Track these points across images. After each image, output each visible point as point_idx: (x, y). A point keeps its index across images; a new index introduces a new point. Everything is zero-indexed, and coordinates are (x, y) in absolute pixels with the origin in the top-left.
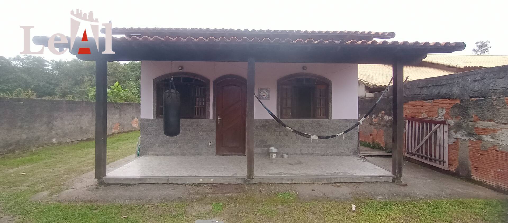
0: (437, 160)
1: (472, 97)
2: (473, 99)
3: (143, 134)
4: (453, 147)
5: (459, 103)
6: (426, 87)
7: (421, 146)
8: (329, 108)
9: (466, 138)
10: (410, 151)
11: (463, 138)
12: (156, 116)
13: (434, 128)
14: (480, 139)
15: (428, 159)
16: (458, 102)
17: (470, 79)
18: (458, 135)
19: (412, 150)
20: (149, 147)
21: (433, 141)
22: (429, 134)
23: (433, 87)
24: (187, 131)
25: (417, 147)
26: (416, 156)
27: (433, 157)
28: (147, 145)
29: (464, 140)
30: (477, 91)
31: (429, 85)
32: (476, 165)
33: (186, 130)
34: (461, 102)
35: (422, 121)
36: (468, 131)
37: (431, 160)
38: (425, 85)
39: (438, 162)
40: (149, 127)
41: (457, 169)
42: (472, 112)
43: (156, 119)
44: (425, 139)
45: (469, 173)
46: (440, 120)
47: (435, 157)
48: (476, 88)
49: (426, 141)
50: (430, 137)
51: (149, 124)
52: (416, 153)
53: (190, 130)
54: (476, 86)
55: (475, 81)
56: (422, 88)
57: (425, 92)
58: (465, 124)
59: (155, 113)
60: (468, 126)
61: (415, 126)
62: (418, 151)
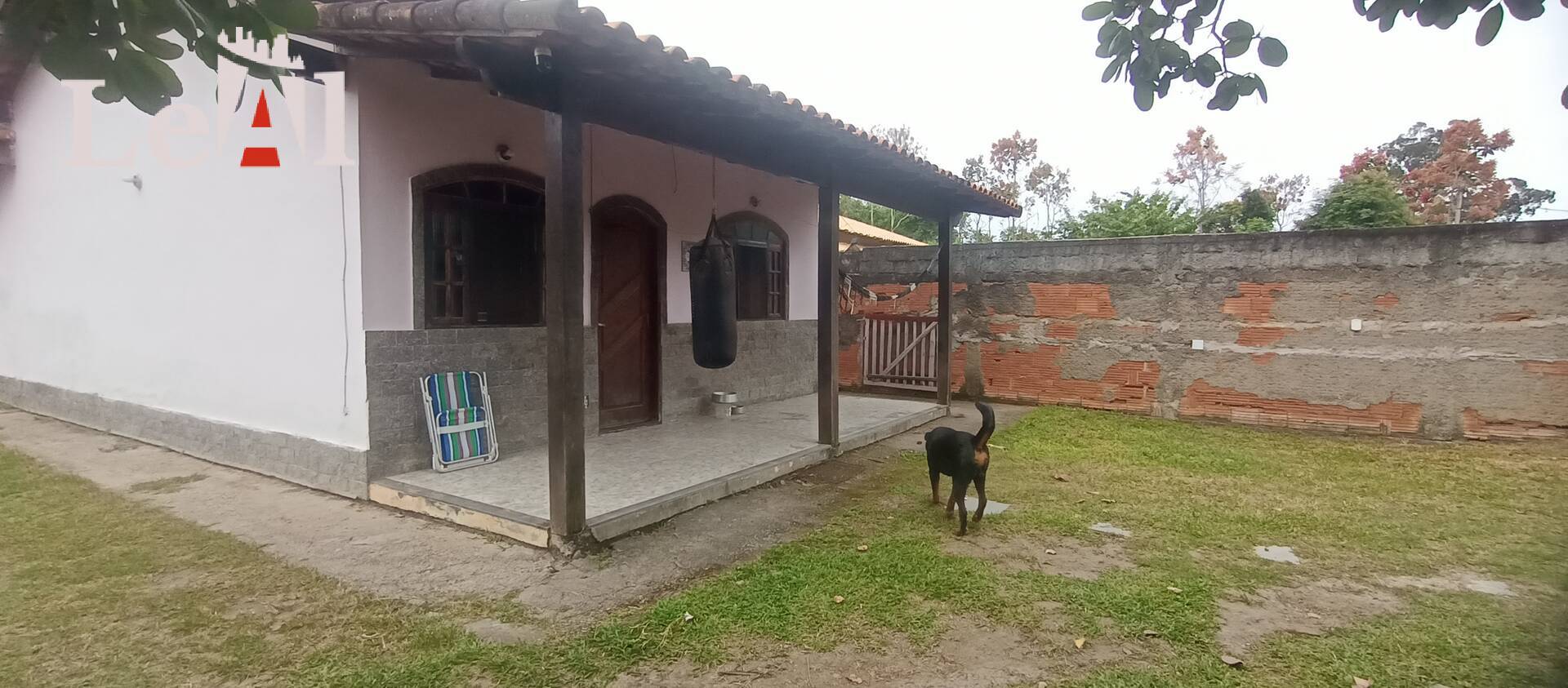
0: (931, 380)
1: (984, 281)
2: (986, 284)
3: (377, 392)
4: (957, 356)
5: (967, 290)
6: (906, 261)
7: (899, 363)
8: (786, 295)
9: (978, 340)
10: (874, 373)
11: (972, 340)
12: (423, 320)
13: (924, 331)
14: (997, 339)
15: (914, 382)
16: (965, 287)
17: (982, 254)
18: (965, 337)
19: (878, 372)
20: (401, 443)
21: (923, 350)
22: (915, 340)
23: (918, 263)
24: (526, 370)
25: (890, 366)
26: (889, 381)
27: (923, 376)
28: (396, 435)
29: (974, 343)
30: (992, 273)
31: (912, 259)
32: (991, 376)
33: (522, 365)
34: (970, 287)
35: (901, 319)
36: (980, 329)
37: (918, 382)
38: (903, 258)
39: (931, 383)
40: (399, 364)
41: (963, 389)
42: (985, 301)
43: (426, 332)
44: (907, 349)
45: (982, 388)
46: (932, 316)
47: (927, 375)
48: (991, 269)
49: (910, 354)
50: (919, 346)
51: (402, 352)
52: (889, 375)
53: (533, 365)
54: (991, 266)
55: (989, 258)
56: (896, 262)
57: (902, 269)
58: (977, 319)
59: (422, 310)
60: (980, 321)
61: (886, 328)
62: (893, 371)
